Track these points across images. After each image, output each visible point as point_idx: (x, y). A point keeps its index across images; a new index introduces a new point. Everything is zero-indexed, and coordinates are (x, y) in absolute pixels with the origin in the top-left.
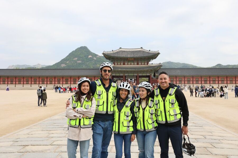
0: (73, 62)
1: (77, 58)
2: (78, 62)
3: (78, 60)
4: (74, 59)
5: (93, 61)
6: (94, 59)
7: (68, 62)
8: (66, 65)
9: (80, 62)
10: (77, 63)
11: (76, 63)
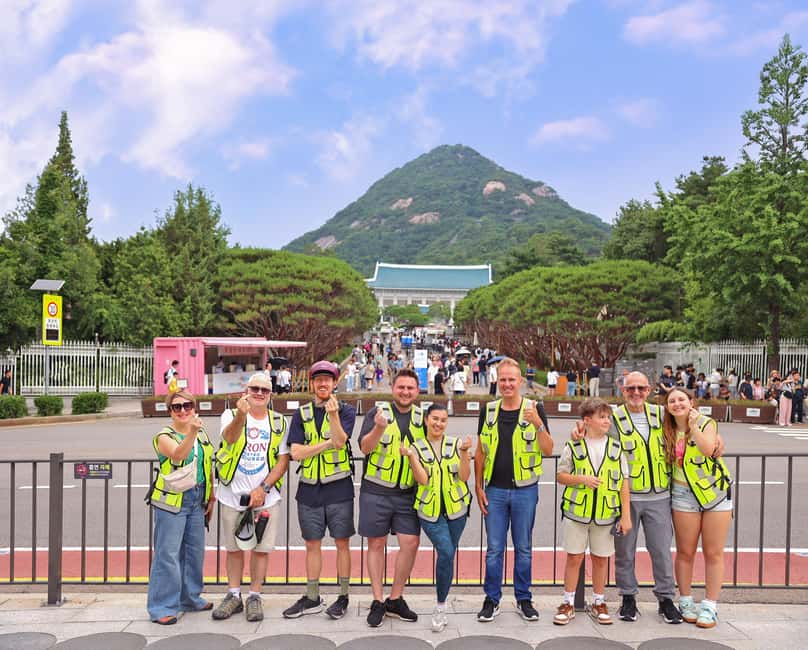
0: (383, 221)
1: (410, 200)
2: (416, 219)
3: (416, 209)
4: (395, 206)
5: (516, 212)
6: (522, 201)
7: (355, 224)
8: (340, 243)
9: (430, 218)
10: (412, 225)
11: (403, 224)
